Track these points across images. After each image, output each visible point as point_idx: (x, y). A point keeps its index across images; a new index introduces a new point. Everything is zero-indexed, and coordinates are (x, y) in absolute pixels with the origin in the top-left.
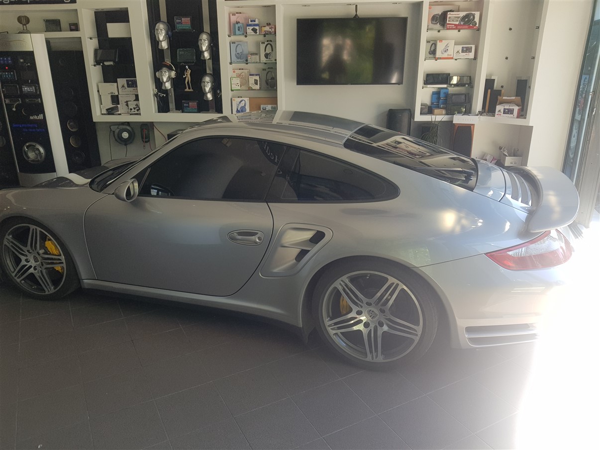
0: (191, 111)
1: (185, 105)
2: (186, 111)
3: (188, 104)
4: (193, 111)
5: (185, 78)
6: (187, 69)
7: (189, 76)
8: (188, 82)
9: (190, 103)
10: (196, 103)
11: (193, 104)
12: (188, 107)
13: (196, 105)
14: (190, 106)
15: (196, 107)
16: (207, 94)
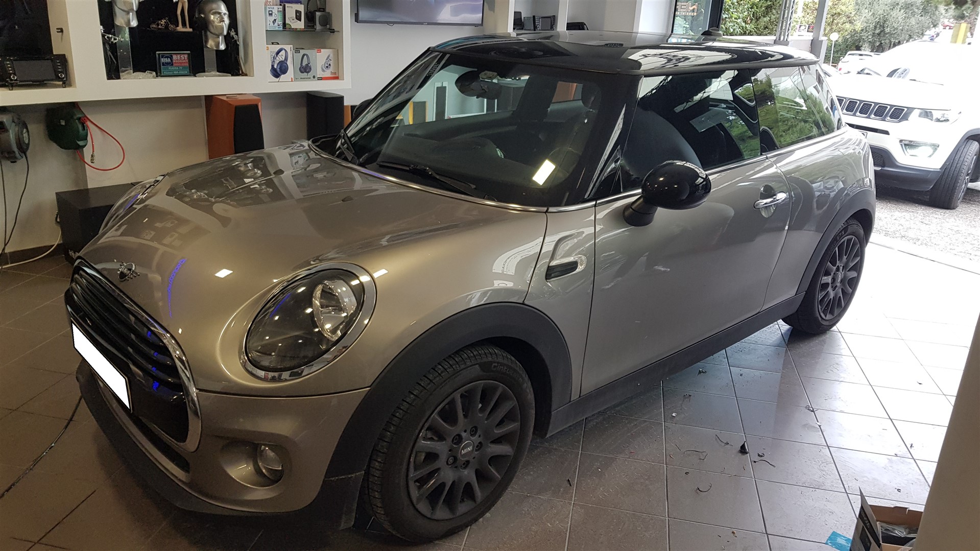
0: (176, 73)
1: (163, 60)
2: (166, 73)
3: (171, 58)
4: (182, 72)
5: (178, 3)
8: (183, 13)
9: (174, 57)
10: (186, 56)
11: (181, 58)
13: (187, 61)
14: (175, 63)
15: (187, 64)
16: (219, 38)
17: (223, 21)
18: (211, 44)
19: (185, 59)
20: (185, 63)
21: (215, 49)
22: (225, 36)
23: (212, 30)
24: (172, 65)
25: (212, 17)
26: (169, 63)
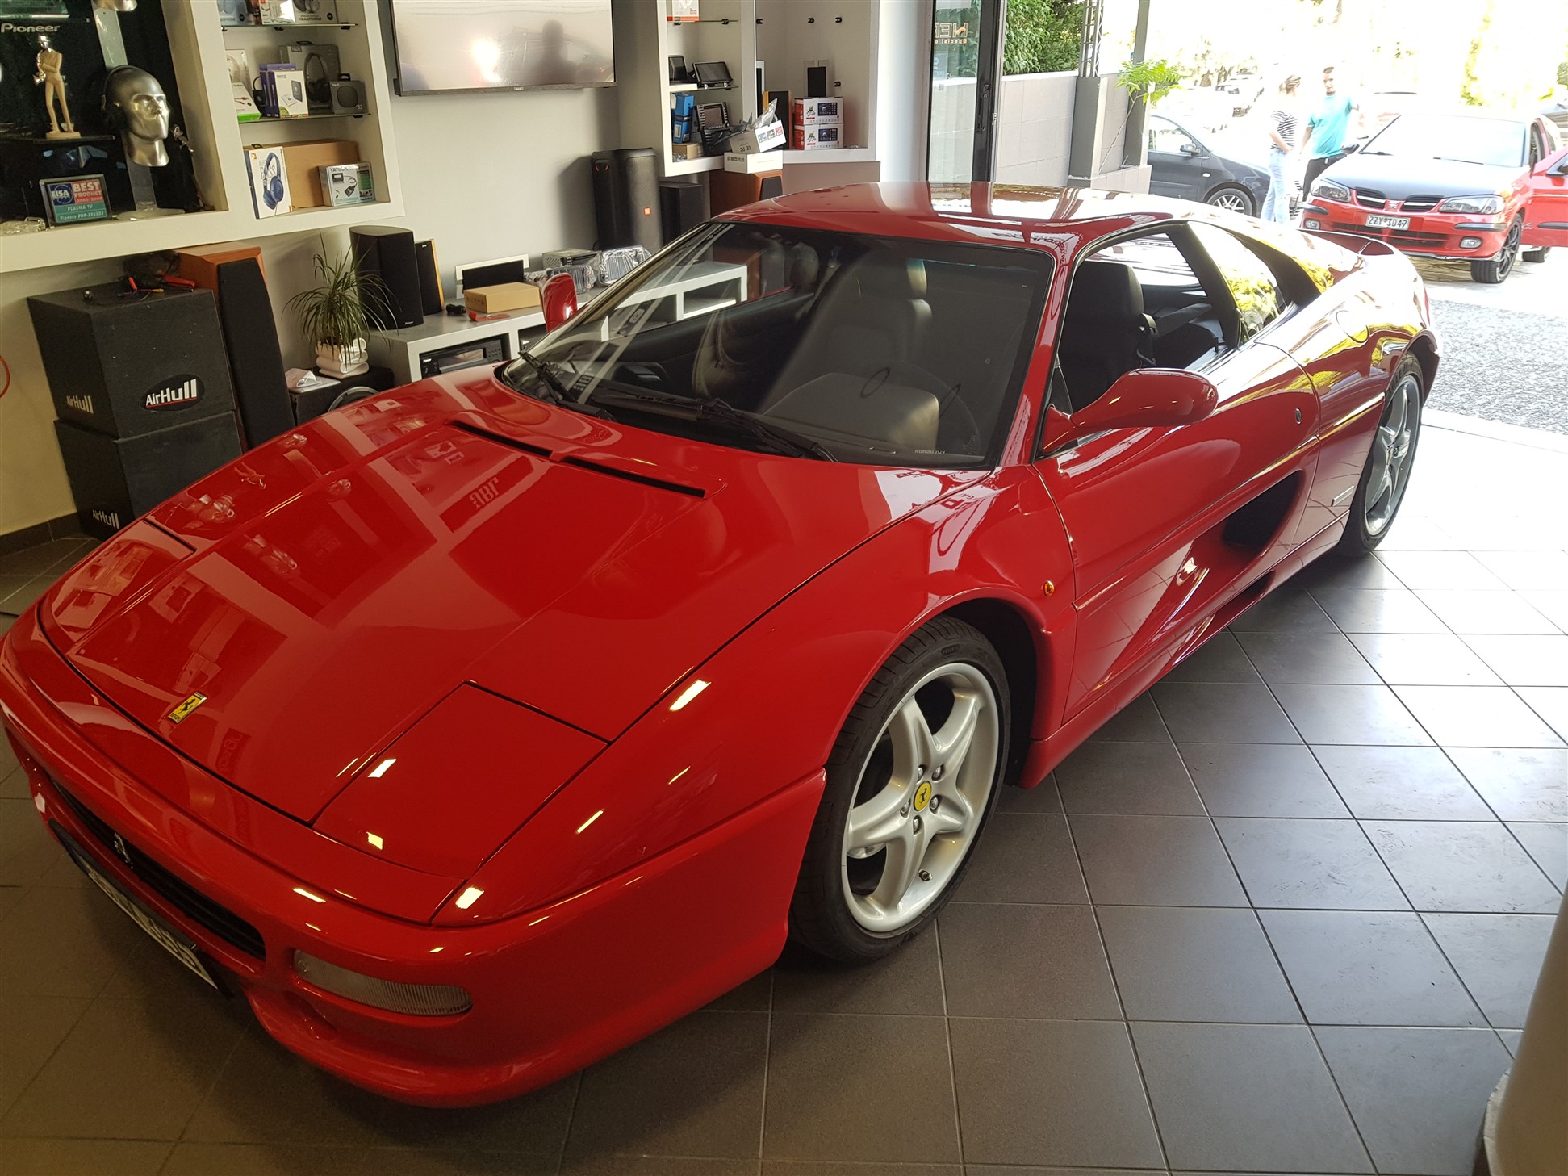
0: (82, 216)
1: (55, 195)
2: (60, 218)
3: (70, 189)
4: (93, 215)
5: (43, 85)
6: (44, 50)
7: (60, 78)
8: (57, 102)
9: (75, 187)
10: (97, 183)
11: (89, 188)
12: (71, 200)
13: (100, 192)
14: (78, 198)
15: (101, 198)
16: (153, 144)
17: (159, 112)
18: (140, 156)
19: (95, 190)
20: (95, 196)
21: (150, 165)
22: (165, 141)
23: (139, 130)
24: (73, 202)
25: (136, 106)
26: (68, 199)
